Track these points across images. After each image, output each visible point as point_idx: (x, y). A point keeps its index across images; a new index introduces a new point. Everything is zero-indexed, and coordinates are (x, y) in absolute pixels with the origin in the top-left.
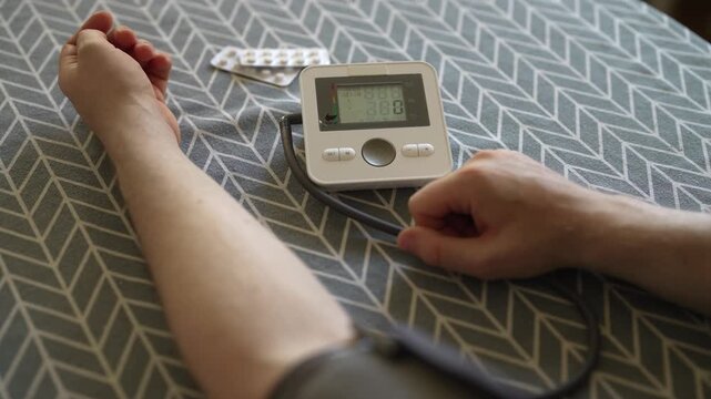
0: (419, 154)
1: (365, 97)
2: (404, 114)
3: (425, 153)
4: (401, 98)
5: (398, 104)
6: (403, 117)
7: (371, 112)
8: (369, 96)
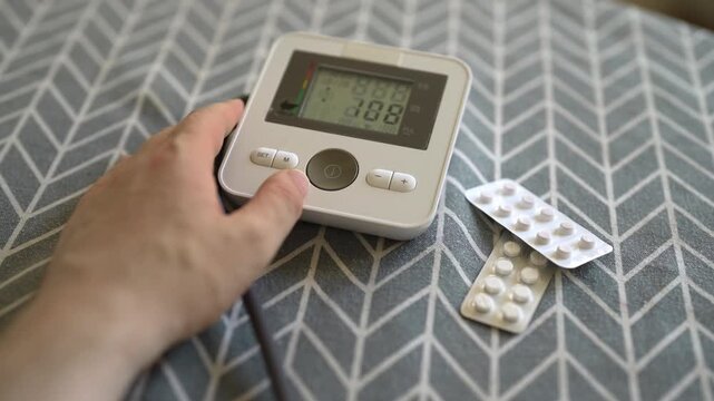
0: (390, 186)
1: (354, 89)
2: (397, 126)
3: (398, 187)
4: (404, 104)
5: (395, 110)
6: (395, 130)
7: (352, 112)
8: (360, 90)
